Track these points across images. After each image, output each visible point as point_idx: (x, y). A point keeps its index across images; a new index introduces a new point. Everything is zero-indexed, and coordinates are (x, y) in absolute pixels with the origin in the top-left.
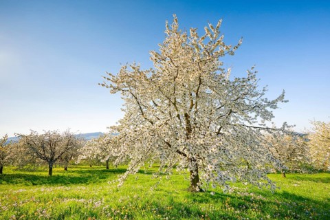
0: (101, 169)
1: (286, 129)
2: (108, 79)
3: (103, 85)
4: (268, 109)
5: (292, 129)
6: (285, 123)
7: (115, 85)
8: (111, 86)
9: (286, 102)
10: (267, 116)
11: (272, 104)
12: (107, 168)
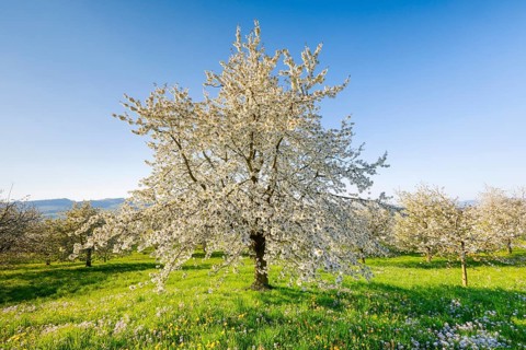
0: (74, 268)
1: (383, 201)
2: (133, 109)
3: (122, 118)
4: (365, 174)
5: (388, 202)
6: (383, 194)
7: (146, 121)
8: (140, 122)
9: (387, 166)
10: (364, 184)
11: (370, 169)
12: (88, 264)
